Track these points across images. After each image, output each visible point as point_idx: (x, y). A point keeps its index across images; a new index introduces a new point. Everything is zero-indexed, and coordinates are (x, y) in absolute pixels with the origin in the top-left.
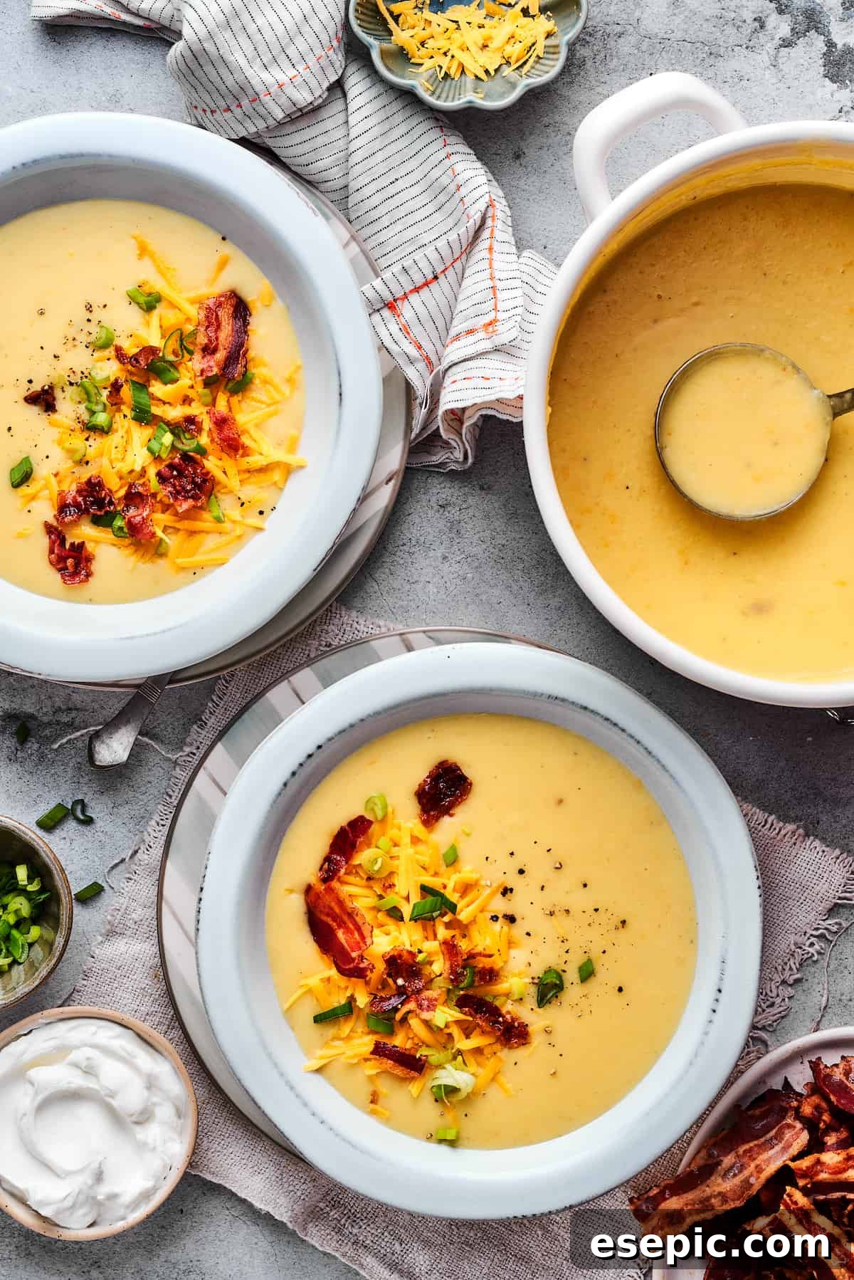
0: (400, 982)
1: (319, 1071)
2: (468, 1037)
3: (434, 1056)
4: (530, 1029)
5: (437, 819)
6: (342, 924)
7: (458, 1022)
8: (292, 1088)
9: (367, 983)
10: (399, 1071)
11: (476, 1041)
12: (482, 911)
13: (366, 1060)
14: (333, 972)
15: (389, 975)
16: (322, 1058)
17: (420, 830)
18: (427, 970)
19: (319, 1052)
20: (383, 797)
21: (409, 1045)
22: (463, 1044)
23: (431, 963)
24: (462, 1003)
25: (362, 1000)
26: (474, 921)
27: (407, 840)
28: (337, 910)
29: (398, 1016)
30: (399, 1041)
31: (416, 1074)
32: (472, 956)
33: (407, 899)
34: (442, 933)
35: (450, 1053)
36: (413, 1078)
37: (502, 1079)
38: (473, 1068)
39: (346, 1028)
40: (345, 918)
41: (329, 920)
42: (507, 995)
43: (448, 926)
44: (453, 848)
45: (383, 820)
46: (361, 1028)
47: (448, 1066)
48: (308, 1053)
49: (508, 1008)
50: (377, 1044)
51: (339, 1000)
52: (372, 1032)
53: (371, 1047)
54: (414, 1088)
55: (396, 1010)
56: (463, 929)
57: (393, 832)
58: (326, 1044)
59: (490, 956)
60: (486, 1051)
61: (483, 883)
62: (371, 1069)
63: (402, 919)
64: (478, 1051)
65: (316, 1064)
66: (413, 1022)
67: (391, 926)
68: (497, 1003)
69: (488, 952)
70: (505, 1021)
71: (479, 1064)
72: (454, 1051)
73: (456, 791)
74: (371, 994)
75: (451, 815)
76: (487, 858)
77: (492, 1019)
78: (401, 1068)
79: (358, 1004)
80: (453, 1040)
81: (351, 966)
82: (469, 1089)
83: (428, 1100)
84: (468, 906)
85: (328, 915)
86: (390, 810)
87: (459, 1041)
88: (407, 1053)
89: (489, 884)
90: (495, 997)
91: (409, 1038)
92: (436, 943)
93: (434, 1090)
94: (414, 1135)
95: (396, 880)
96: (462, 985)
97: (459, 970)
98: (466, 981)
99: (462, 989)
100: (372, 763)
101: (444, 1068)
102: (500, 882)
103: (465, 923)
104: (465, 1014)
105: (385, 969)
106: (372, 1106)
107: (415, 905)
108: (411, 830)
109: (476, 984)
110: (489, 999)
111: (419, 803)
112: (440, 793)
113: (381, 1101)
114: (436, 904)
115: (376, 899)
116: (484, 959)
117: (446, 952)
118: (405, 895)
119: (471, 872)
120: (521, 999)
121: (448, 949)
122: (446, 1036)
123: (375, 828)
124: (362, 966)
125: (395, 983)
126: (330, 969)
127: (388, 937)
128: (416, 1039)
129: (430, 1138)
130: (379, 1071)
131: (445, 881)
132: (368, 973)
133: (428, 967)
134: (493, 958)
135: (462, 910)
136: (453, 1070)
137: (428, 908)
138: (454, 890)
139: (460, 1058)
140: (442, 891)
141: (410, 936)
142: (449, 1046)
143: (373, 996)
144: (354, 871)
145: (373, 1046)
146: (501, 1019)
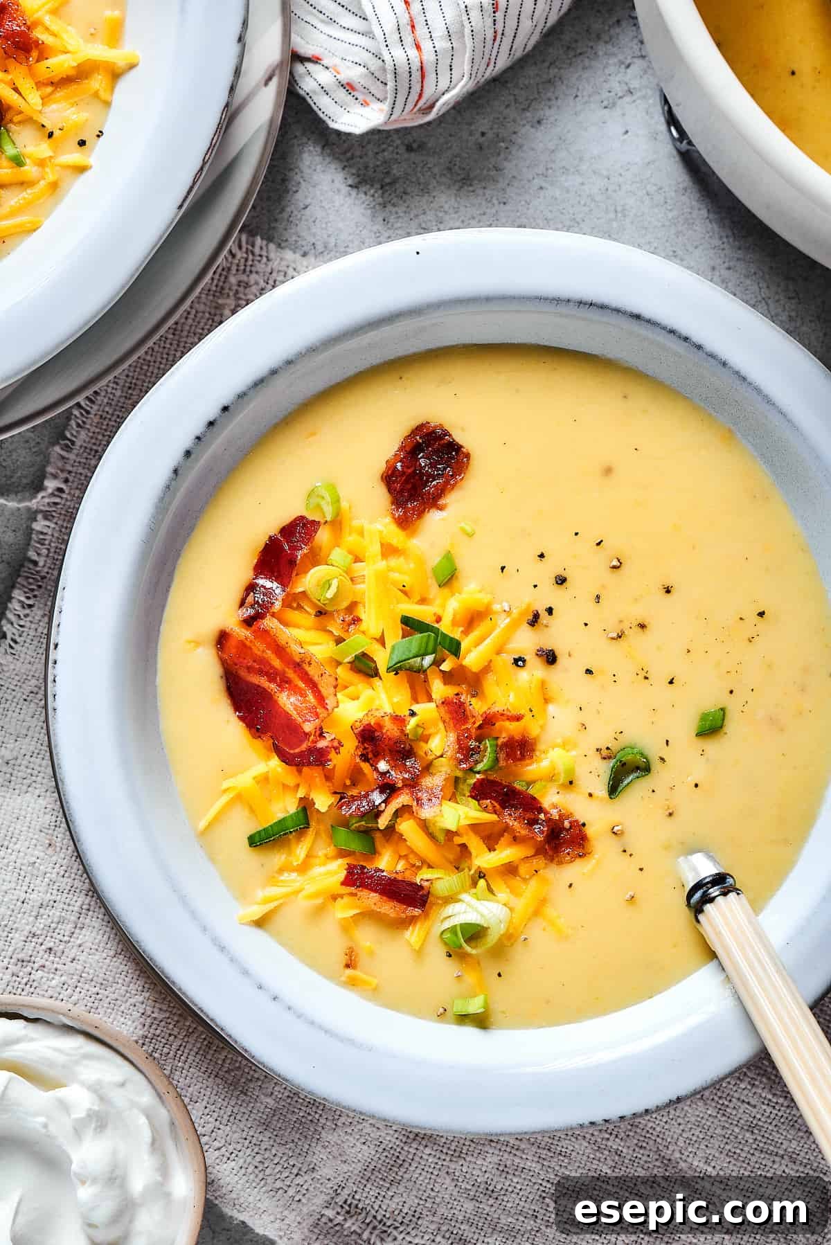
0: (383, 766)
1: (260, 923)
2: (491, 849)
3: (440, 880)
4: (590, 831)
5: (420, 514)
6: (284, 682)
7: (475, 828)
8: (222, 949)
9: (328, 777)
10: (389, 909)
11: (506, 854)
12: (499, 652)
13: (334, 898)
14: (275, 763)
15: (365, 758)
16: (266, 901)
17: (394, 534)
18: (422, 748)
19: (261, 894)
20: (332, 487)
21: (401, 866)
22: (485, 859)
23: (426, 739)
24: (481, 792)
25: (323, 802)
26: (487, 669)
27: (375, 549)
28: (277, 663)
29: (383, 822)
30: (386, 863)
31: (417, 912)
32: (489, 721)
33: (381, 641)
34: (439, 689)
35: (465, 876)
36: (412, 920)
37: (549, 911)
38: (503, 894)
39: (300, 851)
40: (290, 674)
41: (263, 682)
42: (551, 778)
43: (448, 678)
44: (448, 557)
45: (337, 524)
46: (324, 849)
47: (464, 896)
48: (242, 895)
49: (551, 800)
50: (350, 870)
51: (285, 807)
52: (342, 854)
53: (342, 874)
54: (413, 935)
55: (376, 813)
56: (473, 681)
57: (350, 539)
58: (272, 880)
59: (518, 718)
60: (523, 870)
61: (497, 607)
62: (344, 910)
63: (375, 673)
64: (510, 870)
65: (257, 911)
66: (406, 827)
67: (360, 686)
68: (532, 791)
69: (514, 712)
70: (549, 820)
71: (513, 891)
72: (472, 872)
73: (445, 469)
74: (335, 793)
75: (441, 508)
76: (503, 568)
77: (528, 815)
78: (392, 904)
79: (316, 806)
80: (470, 853)
81: (304, 747)
82: (502, 929)
83: (437, 952)
84: (477, 644)
85: (261, 672)
86: (344, 505)
87: (476, 857)
88: (399, 877)
89: (507, 609)
90: (529, 784)
91: (400, 857)
92: (432, 705)
93: (447, 935)
94: (418, 1013)
95: (361, 613)
96: (479, 767)
97: (473, 744)
98: (485, 761)
99: (479, 773)
100: (313, 434)
101: (459, 901)
102: (524, 606)
103: (475, 669)
104: (485, 809)
105: (357, 748)
106: (349, 972)
107: (393, 648)
108: (381, 532)
109: (502, 763)
110: (519, 786)
111: (390, 490)
112: (421, 474)
113: (363, 960)
114: (427, 644)
115: (332, 644)
116: (507, 724)
117: (447, 717)
118: (378, 635)
119: (480, 592)
120: (571, 783)
121: (450, 712)
122: (459, 849)
123: (323, 536)
124: (322, 744)
125: (376, 769)
126: (268, 758)
127: (356, 702)
128: (411, 856)
129: (442, 1015)
130: (358, 911)
131: (440, 612)
132: (332, 755)
133: (422, 744)
134: (523, 720)
135: (469, 651)
136: (474, 902)
137: (414, 651)
138: (455, 623)
139: (482, 882)
140: (436, 625)
141: (390, 698)
142: (464, 865)
143: (339, 796)
144: (295, 605)
145: (345, 872)
146: (542, 816)
